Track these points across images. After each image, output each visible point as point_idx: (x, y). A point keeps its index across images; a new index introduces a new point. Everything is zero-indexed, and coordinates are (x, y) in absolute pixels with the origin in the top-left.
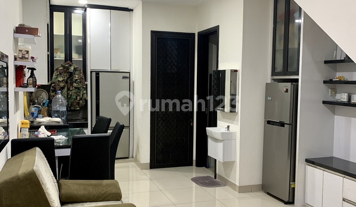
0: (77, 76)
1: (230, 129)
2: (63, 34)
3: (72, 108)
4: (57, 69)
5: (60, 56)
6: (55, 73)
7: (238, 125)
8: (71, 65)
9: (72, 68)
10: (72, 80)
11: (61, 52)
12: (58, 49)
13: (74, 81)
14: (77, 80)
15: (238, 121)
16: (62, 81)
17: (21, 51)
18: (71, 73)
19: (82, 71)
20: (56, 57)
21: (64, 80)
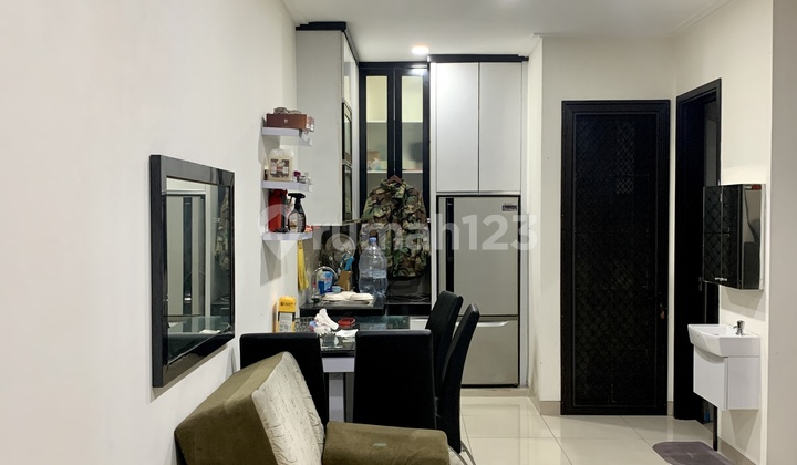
0: (410, 207)
1: (744, 331)
2: (386, 121)
3: (401, 273)
4: (372, 193)
5: (378, 166)
6: (369, 202)
7: (764, 320)
8: (399, 185)
9: (402, 191)
10: (401, 215)
11: (382, 159)
12: (374, 153)
13: (405, 216)
14: (410, 214)
15: (764, 311)
16: (382, 217)
17: (275, 161)
18: (400, 200)
19: (421, 196)
20: (370, 169)
21: (385, 215)
